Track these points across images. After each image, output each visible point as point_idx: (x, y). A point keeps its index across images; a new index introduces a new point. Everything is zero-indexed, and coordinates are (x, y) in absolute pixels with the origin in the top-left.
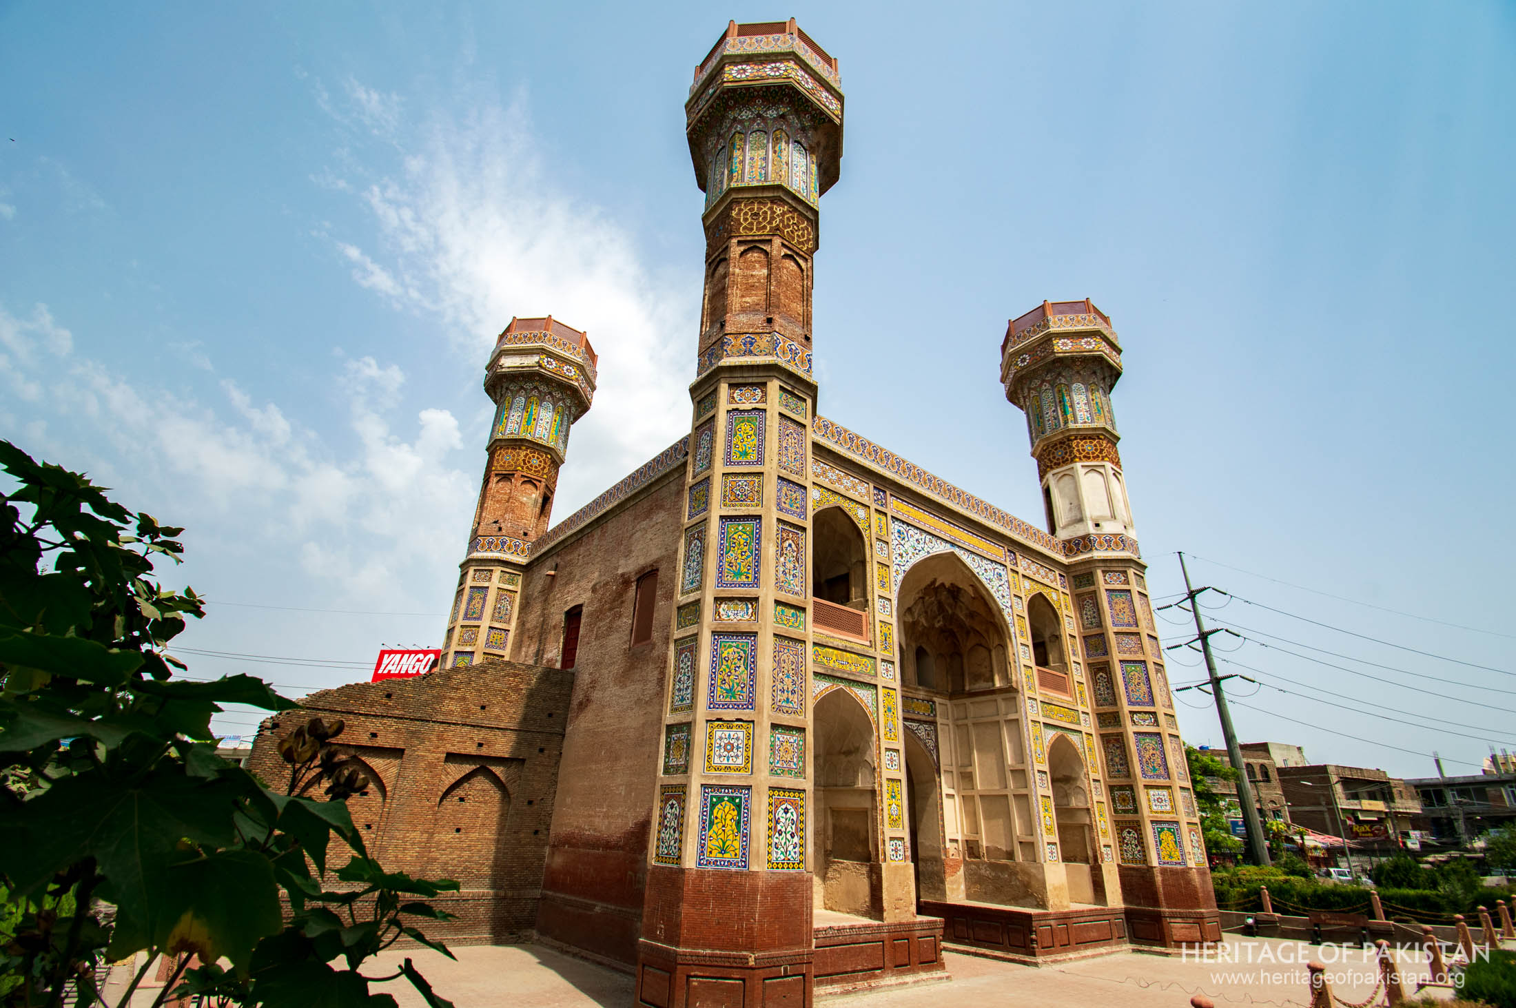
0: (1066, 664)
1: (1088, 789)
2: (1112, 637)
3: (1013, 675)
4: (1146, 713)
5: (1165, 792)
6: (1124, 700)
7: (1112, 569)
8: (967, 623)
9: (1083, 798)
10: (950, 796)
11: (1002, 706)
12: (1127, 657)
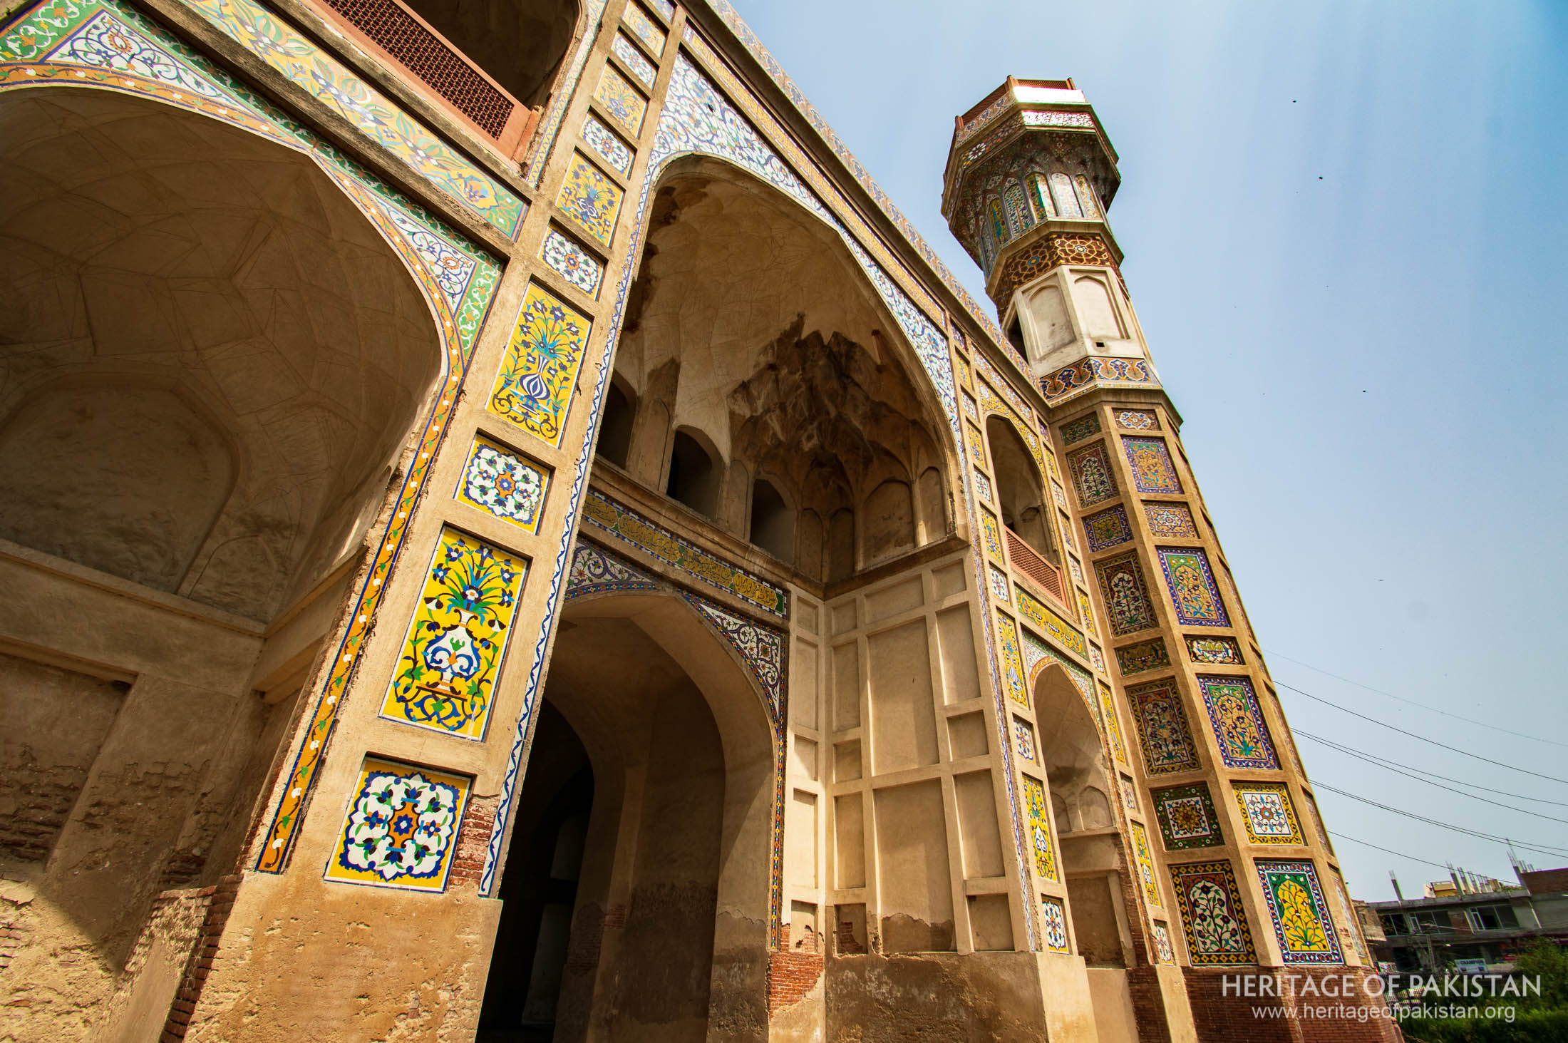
0: (1055, 551)
1: (1113, 790)
2: (1140, 509)
3: (958, 515)
4: (1216, 638)
5: (1275, 796)
6: (1172, 616)
7: (1130, 406)
8: (866, 436)
9: (1102, 813)
10: (806, 796)
11: (932, 583)
12: (1170, 540)
